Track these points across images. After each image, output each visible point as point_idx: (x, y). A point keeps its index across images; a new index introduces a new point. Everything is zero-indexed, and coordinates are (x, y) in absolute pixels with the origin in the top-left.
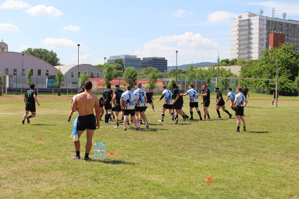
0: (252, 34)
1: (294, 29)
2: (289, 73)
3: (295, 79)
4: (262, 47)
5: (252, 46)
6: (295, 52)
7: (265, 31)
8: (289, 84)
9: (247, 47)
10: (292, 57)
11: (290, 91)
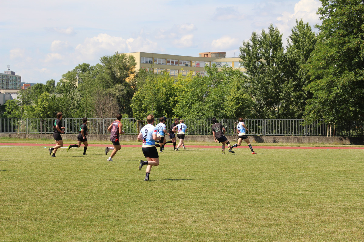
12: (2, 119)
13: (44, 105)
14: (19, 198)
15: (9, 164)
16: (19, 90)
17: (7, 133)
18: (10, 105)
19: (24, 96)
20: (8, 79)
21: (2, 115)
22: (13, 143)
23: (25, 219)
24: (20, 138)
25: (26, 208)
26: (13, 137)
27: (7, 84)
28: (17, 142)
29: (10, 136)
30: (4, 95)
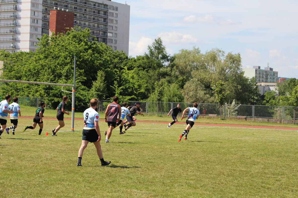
0: (20, 10)
1: (84, 7)
2: (82, 75)
3: (93, 85)
4: (36, 32)
5: (20, 29)
6: (91, 42)
7: (41, 8)
8: (82, 92)
9: (11, 31)
10: (86, 50)
11: (84, 104)
12: (262, 106)
13: (297, 96)
14: (277, 172)
15: (268, 143)
16: (276, 84)
17: (266, 118)
18: (269, 95)
19: (280, 88)
20: (267, 74)
21: (262, 103)
22: (271, 126)
23: (283, 189)
24: (276, 122)
25: (284, 180)
26: (271, 121)
27: (267, 78)
28: (274, 125)
29: (268, 120)
30: (264, 87)
